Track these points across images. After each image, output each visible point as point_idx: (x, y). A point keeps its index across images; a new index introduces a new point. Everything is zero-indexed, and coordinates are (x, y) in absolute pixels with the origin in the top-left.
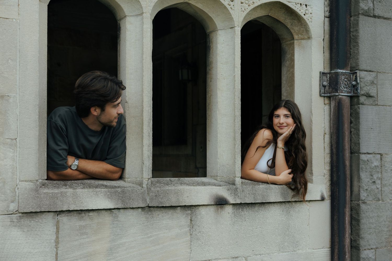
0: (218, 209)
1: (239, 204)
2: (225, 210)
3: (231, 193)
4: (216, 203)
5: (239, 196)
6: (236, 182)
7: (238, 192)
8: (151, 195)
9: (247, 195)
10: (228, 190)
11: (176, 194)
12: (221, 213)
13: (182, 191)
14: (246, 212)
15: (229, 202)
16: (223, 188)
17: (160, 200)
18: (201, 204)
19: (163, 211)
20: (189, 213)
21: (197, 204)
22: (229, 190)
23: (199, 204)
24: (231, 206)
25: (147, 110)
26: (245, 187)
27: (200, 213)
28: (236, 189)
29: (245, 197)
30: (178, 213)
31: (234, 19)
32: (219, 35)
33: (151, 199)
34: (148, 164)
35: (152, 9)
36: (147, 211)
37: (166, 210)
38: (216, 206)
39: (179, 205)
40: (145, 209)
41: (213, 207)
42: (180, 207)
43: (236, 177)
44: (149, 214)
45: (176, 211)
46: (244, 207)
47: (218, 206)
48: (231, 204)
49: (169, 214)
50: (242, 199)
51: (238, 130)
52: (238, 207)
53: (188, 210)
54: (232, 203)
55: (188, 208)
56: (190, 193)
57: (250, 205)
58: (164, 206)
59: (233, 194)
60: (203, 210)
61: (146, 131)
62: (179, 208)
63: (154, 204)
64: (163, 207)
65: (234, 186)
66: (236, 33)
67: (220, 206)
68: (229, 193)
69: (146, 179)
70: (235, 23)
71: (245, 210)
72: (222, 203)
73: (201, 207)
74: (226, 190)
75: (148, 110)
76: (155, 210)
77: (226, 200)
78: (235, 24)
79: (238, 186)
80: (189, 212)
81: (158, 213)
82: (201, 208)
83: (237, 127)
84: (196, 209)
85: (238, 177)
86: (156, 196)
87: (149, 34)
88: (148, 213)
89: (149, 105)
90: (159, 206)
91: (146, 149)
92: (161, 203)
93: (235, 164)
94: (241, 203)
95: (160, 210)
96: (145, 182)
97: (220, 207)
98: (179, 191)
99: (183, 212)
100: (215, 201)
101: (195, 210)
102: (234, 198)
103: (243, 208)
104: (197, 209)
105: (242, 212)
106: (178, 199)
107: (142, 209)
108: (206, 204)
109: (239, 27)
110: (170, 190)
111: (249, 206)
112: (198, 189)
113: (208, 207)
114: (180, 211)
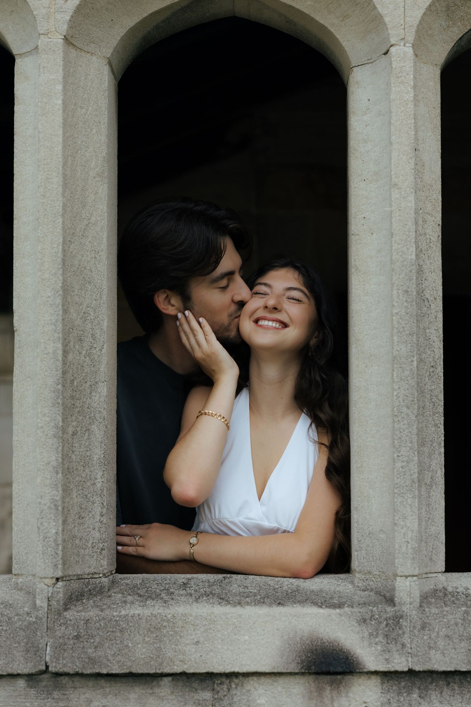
0: (320, 690)
1: (402, 672)
2: (350, 695)
3: (371, 635)
4: (309, 668)
5: (403, 645)
6: (397, 594)
7: (400, 632)
8: (58, 634)
9: (441, 643)
10: (363, 621)
11: (152, 632)
12: (332, 703)
13: (180, 623)
14: (441, 702)
15: (358, 663)
16: (341, 615)
17: (90, 651)
18: (245, 670)
19: (108, 690)
20: (206, 698)
21: (232, 670)
22: (368, 621)
23: (236, 670)
24: (375, 681)
25: (51, 351)
26: (434, 610)
27: (248, 700)
28: (397, 619)
29: (430, 648)
30: (162, 699)
31: (387, 19)
32: (357, 85)
33: (60, 648)
34: (54, 531)
35: (68, 18)
36: (46, 686)
37: (119, 685)
38: (311, 678)
39: (158, 671)
40: (40, 681)
41: (302, 680)
42: (170, 679)
43: (396, 575)
44: (53, 699)
45: (157, 690)
46: (431, 683)
47: (321, 677)
48: (376, 673)
49: (128, 699)
50: (417, 656)
51: (405, 409)
52: (403, 684)
53: (202, 689)
54: (373, 668)
55: (202, 681)
56: (206, 631)
57: (457, 678)
58: (104, 671)
59: (380, 638)
60: (261, 691)
61: (48, 419)
62: (166, 680)
63: (64, 665)
64: (99, 675)
65: (389, 609)
66: (394, 66)
67: (329, 677)
68: (366, 634)
69: (48, 581)
70: (390, 32)
71: (433, 697)
72: (332, 669)
73: (250, 678)
74: (354, 623)
75: (54, 353)
76: (77, 684)
77: (347, 658)
78: (389, 34)
79: (404, 609)
80: (207, 695)
81: (87, 695)
82: (251, 684)
83: (401, 399)
84: (234, 686)
85: (407, 577)
86: (77, 637)
87: (60, 102)
88: (51, 694)
89: (56, 335)
90: (85, 672)
91: (48, 482)
92: (93, 662)
93: (396, 528)
94: (411, 673)
95: (93, 687)
96: (42, 590)
97: (331, 683)
98: (168, 621)
99: (181, 694)
100: (302, 662)
101: (229, 690)
102: (384, 651)
103: (427, 689)
104: (237, 685)
105: (422, 701)
106: (159, 649)
107: (27, 681)
108: (267, 671)
109: (407, 45)
110: (132, 617)
111: (450, 680)
112: (240, 616)
113: (281, 681)
114: (172, 693)
